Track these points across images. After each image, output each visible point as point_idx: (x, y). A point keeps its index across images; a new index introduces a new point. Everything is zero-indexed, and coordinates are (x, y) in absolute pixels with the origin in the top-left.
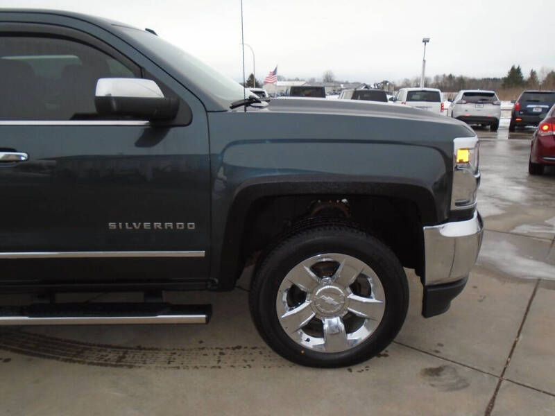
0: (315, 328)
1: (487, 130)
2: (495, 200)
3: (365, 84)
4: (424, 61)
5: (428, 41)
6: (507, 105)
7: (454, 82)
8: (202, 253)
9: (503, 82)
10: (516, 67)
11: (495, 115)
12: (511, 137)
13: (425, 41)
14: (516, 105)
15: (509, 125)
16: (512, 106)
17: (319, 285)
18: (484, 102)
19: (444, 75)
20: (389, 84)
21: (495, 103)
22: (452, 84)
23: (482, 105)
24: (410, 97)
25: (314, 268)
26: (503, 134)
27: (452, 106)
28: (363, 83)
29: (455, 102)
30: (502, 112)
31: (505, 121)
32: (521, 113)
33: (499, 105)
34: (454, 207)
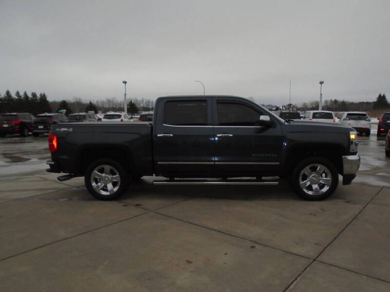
0: (310, 188)
1: (363, 136)
2: (368, 166)
3: (276, 106)
4: (321, 94)
5: (323, 83)
6: (375, 120)
7: (339, 105)
8: (278, 163)
9: (373, 105)
10: (382, 95)
11: (368, 127)
12: (378, 140)
13: (321, 83)
14: (380, 121)
15: (377, 133)
16: (378, 121)
17: (311, 174)
18: (360, 119)
19: (331, 100)
20: (293, 106)
21: (367, 119)
22: (337, 106)
23: (359, 121)
24: (314, 116)
25: (310, 168)
26: (373, 138)
27: (340, 121)
28: (274, 105)
29: (342, 119)
30: (372, 125)
31: (374, 131)
32: (384, 125)
33: (369, 121)
34: (351, 151)
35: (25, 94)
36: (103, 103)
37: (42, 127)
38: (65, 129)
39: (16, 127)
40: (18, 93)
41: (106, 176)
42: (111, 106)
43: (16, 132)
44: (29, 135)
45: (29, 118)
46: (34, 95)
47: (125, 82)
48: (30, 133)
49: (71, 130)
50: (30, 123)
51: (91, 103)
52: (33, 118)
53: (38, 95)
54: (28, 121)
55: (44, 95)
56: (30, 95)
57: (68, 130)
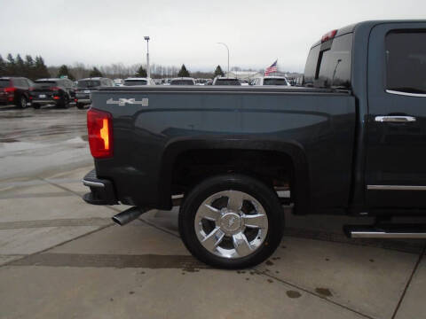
35: (19, 57)
36: (108, 68)
37: (44, 96)
38: (130, 101)
39: (11, 96)
40: (10, 57)
41: (231, 216)
42: (118, 73)
43: (10, 103)
44: (28, 107)
45: (26, 84)
46: (29, 58)
47: (147, 39)
48: (29, 104)
49: (145, 102)
50: (28, 91)
51: (95, 69)
52: (32, 85)
53: (34, 59)
54: (26, 88)
55: (41, 59)
56: (24, 59)
57: (138, 102)
